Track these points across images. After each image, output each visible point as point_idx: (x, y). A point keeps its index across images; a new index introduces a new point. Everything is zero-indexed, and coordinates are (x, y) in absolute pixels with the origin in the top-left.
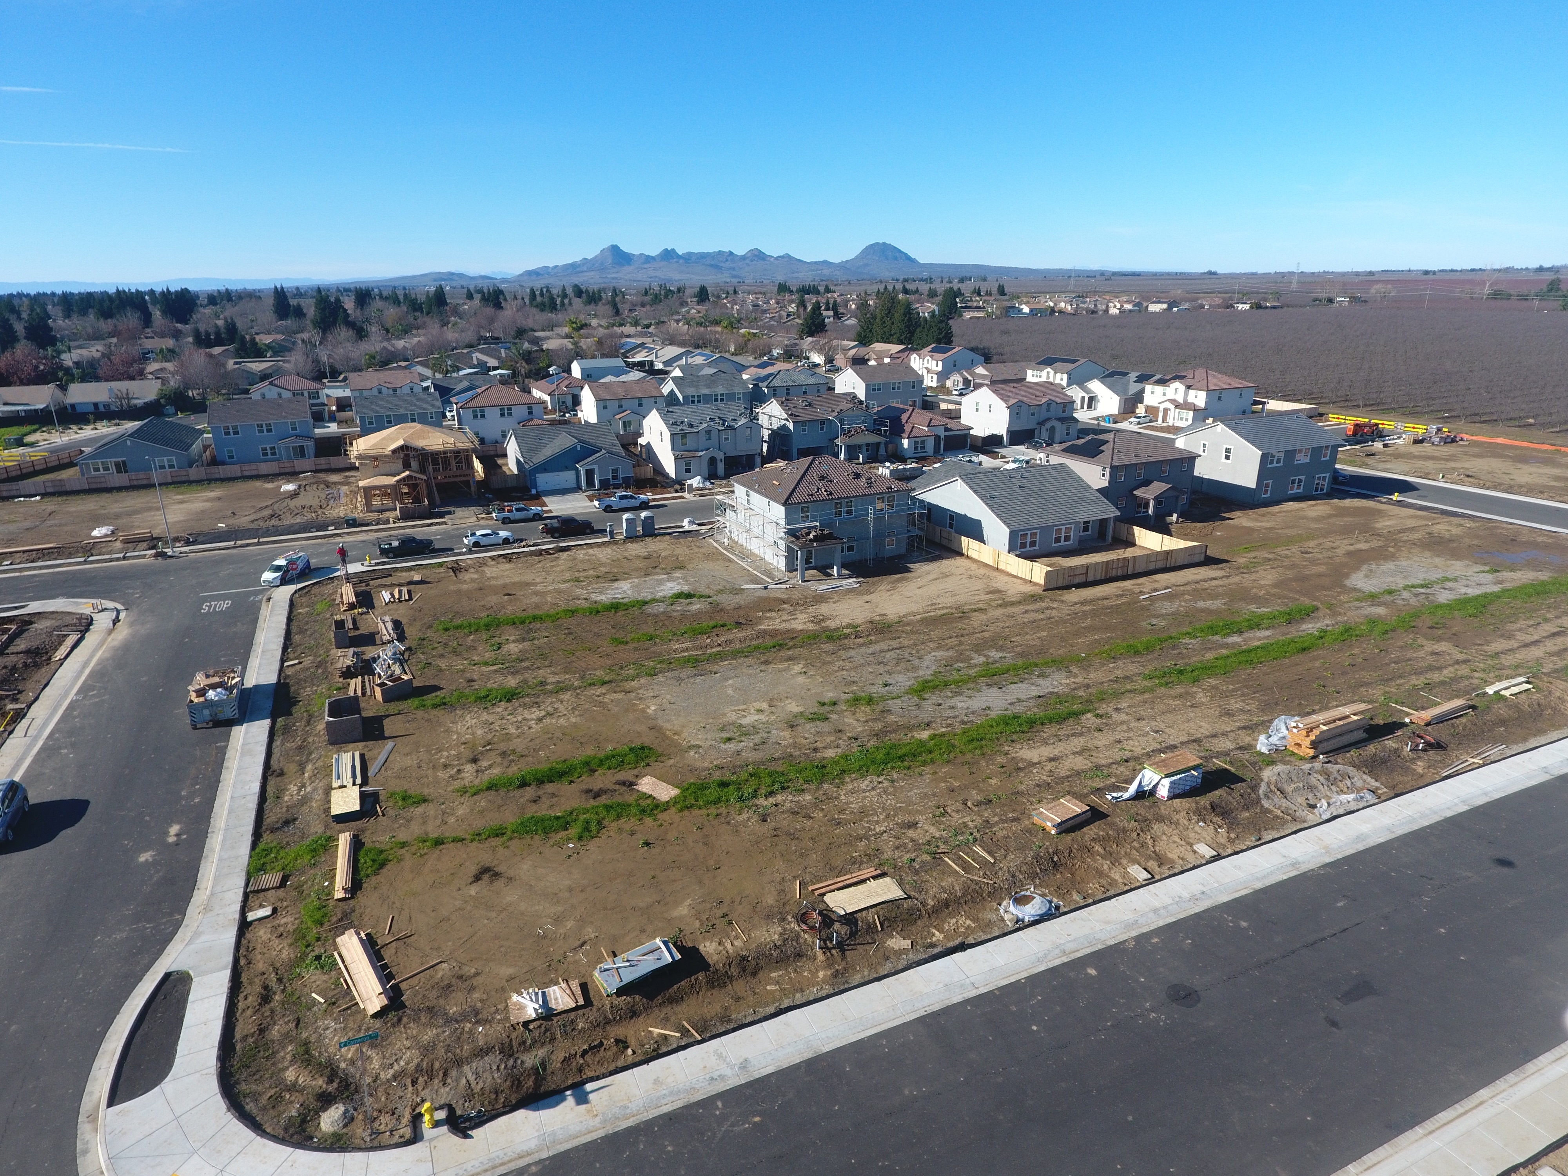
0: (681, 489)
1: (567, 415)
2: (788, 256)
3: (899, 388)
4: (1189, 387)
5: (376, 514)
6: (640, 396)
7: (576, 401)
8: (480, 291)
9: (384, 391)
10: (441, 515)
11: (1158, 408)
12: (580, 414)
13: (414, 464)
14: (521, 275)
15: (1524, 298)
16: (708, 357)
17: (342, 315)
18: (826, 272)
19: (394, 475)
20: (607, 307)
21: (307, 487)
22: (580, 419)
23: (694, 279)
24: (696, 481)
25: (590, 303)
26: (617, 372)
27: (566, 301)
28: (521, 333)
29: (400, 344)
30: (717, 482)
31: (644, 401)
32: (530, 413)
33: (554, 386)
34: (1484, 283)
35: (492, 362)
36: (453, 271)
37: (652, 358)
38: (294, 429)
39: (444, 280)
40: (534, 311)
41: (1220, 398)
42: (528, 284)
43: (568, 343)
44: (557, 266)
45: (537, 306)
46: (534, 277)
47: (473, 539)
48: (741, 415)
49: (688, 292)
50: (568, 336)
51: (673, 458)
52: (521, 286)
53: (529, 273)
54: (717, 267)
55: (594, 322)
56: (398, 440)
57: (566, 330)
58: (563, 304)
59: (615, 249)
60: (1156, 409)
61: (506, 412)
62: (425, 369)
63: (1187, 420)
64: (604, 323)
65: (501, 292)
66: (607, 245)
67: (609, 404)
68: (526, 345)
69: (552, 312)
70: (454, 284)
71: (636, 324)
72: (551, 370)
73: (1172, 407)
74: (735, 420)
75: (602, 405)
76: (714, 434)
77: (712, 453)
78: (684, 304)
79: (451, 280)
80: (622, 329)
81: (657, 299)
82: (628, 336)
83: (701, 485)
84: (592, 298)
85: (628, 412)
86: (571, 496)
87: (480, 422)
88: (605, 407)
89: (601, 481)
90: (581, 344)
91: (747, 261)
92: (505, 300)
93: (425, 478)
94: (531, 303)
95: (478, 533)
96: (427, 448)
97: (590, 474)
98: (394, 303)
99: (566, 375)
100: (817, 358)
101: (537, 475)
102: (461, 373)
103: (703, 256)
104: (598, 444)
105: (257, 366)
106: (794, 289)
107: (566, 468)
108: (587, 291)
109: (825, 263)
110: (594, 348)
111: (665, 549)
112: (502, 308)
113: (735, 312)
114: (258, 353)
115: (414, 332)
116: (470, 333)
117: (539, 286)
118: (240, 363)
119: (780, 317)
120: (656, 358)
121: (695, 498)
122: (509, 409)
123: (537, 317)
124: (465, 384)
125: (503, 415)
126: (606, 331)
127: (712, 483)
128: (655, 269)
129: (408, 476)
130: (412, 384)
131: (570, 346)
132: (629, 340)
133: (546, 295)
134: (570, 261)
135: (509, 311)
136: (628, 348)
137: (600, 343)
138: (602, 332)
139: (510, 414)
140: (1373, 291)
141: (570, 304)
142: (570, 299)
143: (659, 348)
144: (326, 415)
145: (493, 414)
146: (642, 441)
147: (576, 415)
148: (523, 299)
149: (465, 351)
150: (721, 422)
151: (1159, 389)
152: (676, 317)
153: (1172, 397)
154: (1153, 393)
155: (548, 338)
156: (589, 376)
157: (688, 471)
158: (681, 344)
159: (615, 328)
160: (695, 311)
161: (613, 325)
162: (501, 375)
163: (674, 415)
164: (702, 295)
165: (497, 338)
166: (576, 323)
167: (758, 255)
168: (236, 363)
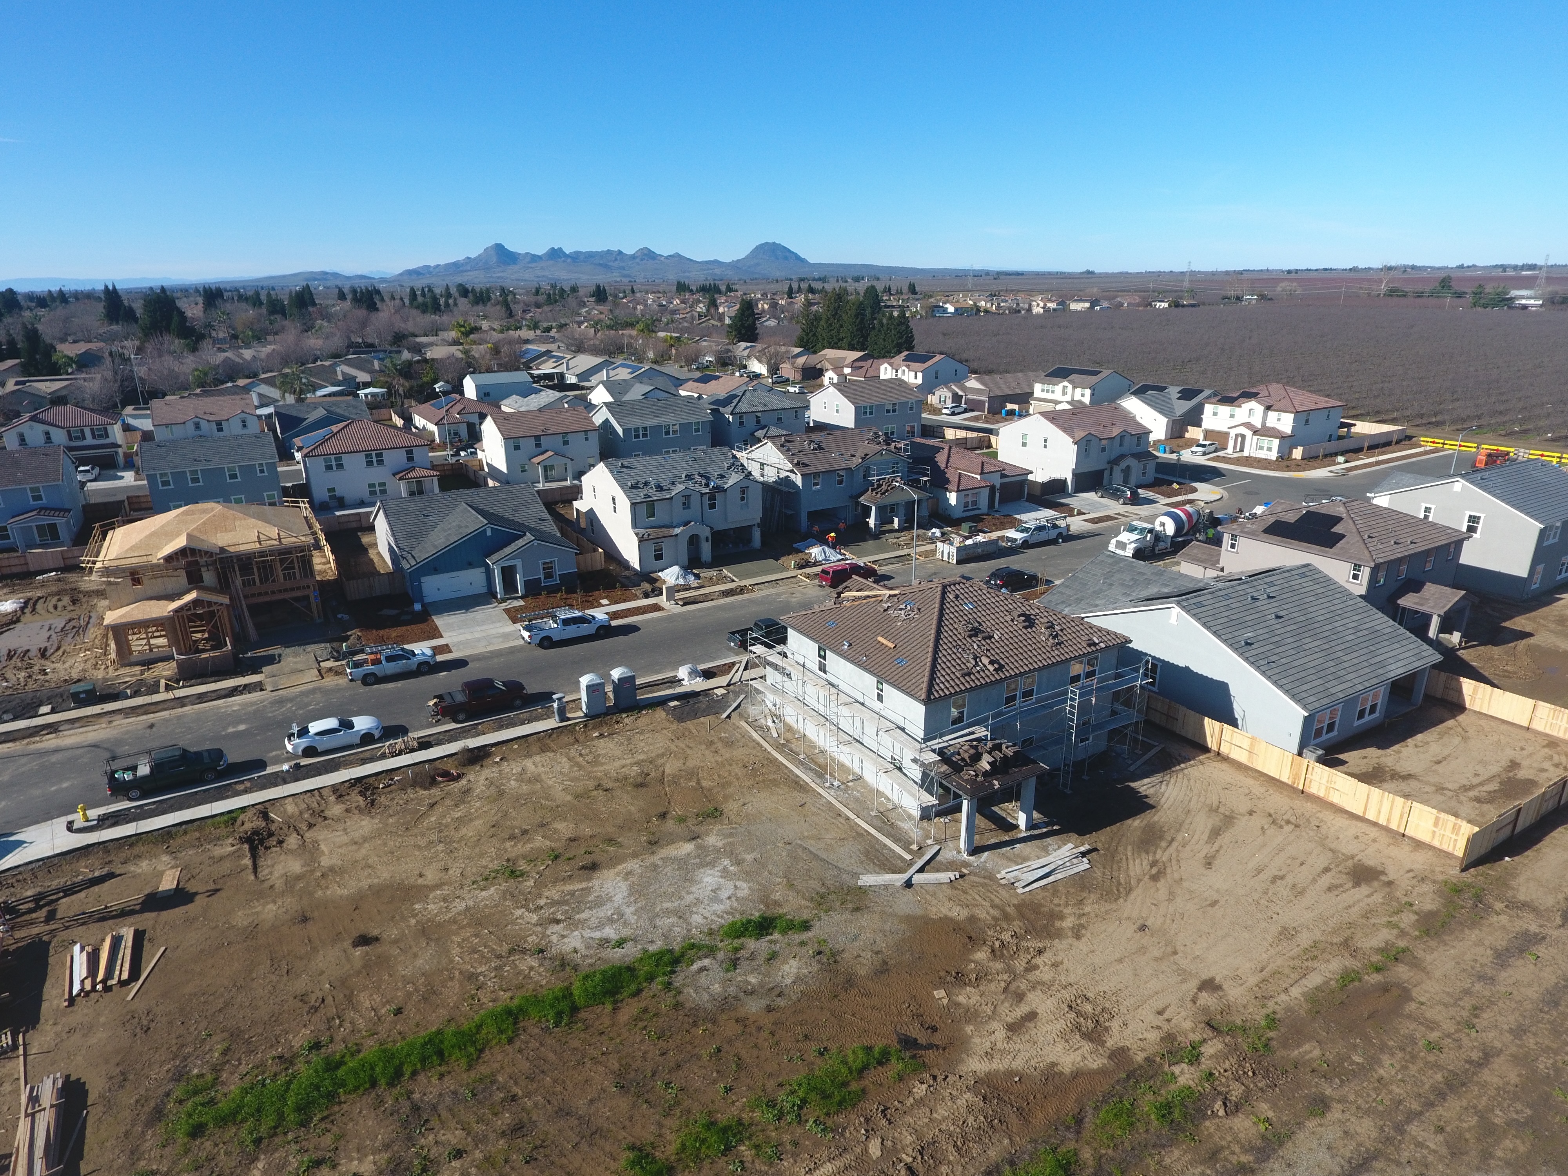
0: (653, 590)
1: (462, 453)
2: (678, 256)
3: (894, 411)
4: (1268, 408)
5: (138, 669)
6: (564, 430)
7: (475, 437)
8: (354, 291)
9: (203, 424)
10: (255, 667)
11: (1228, 434)
12: (480, 455)
13: (209, 577)
14: (400, 275)
15: (1419, 295)
16: (635, 369)
17: (176, 319)
18: (718, 271)
19: (171, 598)
20: (498, 307)
21: (39, 606)
22: (480, 461)
23: (587, 279)
24: (671, 576)
25: (477, 303)
26: (525, 392)
27: (451, 301)
28: (399, 339)
29: (247, 354)
30: (705, 573)
31: (570, 437)
32: (410, 459)
33: (443, 412)
34: (1381, 281)
35: (363, 377)
36: (327, 270)
37: (563, 369)
38: (38, 498)
39: (316, 279)
40: (414, 312)
41: (1307, 421)
42: (408, 284)
43: (456, 351)
44: (438, 266)
45: (417, 308)
46: (414, 277)
47: (303, 743)
48: (729, 468)
49: (582, 292)
50: (456, 343)
51: (636, 539)
52: (401, 286)
53: (409, 273)
54: (606, 266)
55: (485, 325)
56: (178, 535)
57: (453, 334)
58: (447, 305)
59: (499, 248)
60: (1225, 436)
61: (374, 459)
62: (272, 389)
63: (1269, 449)
64: (496, 326)
65: (378, 292)
66: (490, 243)
67: (522, 442)
68: (406, 355)
69: (435, 313)
70: (329, 284)
71: (535, 326)
72: (438, 387)
73: (1248, 433)
74: (722, 476)
75: (513, 444)
76: (695, 501)
77: (694, 528)
78: (583, 304)
79: (326, 279)
80: (518, 332)
81: (551, 300)
82: (527, 341)
83: (681, 581)
84: (481, 298)
85: (550, 453)
86: (482, 613)
87: (336, 474)
88: (517, 448)
89: (527, 583)
90: (473, 353)
91: (637, 260)
92: (382, 300)
93: (226, 601)
94: (411, 303)
95: (315, 727)
96: (232, 549)
97: (508, 574)
98: (254, 305)
99: (457, 396)
100: (758, 367)
101: (423, 579)
102: (319, 393)
103: (590, 255)
104: (518, 518)
105: (47, 386)
106: (694, 289)
107: (470, 565)
108: (473, 290)
109: (716, 262)
110: (488, 357)
111: (667, 753)
112: (377, 309)
113: (638, 312)
114: (53, 370)
115: (270, 338)
116: (336, 339)
117: (420, 287)
118: (24, 383)
119: (693, 318)
120: (568, 369)
121: (678, 609)
122: (379, 455)
123: (418, 320)
124: (320, 413)
125: (370, 463)
126: (501, 336)
127: (697, 576)
128: (542, 268)
129: (195, 602)
130: (244, 415)
131: (459, 355)
132: (530, 347)
133: (428, 295)
134: (452, 260)
135: (385, 315)
136: (529, 356)
137: (496, 350)
138: (496, 336)
139: (380, 462)
140: (1279, 289)
141: (456, 304)
142: (455, 299)
143: (569, 357)
144: (121, 459)
145: (355, 464)
146: (580, 505)
147: (476, 453)
148: (401, 299)
149: (327, 363)
150: (704, 481)
151: (1224, 410)
152: (577, 319)
153: (1246, 420)
154: (1215, 414)
155: (432, 344)
156: (487, 394)
157: (659, 557)
158: (595, 351)
159: (511, 332)
160: (597, 311)
161: (508, 329)
162: (374, 395)
163: (633, 472)
164: (600, 295)
165: (372, 346)
166: (463, 326)
167: (648, 255)
168: (17, 383)
